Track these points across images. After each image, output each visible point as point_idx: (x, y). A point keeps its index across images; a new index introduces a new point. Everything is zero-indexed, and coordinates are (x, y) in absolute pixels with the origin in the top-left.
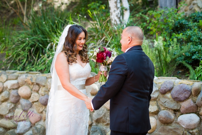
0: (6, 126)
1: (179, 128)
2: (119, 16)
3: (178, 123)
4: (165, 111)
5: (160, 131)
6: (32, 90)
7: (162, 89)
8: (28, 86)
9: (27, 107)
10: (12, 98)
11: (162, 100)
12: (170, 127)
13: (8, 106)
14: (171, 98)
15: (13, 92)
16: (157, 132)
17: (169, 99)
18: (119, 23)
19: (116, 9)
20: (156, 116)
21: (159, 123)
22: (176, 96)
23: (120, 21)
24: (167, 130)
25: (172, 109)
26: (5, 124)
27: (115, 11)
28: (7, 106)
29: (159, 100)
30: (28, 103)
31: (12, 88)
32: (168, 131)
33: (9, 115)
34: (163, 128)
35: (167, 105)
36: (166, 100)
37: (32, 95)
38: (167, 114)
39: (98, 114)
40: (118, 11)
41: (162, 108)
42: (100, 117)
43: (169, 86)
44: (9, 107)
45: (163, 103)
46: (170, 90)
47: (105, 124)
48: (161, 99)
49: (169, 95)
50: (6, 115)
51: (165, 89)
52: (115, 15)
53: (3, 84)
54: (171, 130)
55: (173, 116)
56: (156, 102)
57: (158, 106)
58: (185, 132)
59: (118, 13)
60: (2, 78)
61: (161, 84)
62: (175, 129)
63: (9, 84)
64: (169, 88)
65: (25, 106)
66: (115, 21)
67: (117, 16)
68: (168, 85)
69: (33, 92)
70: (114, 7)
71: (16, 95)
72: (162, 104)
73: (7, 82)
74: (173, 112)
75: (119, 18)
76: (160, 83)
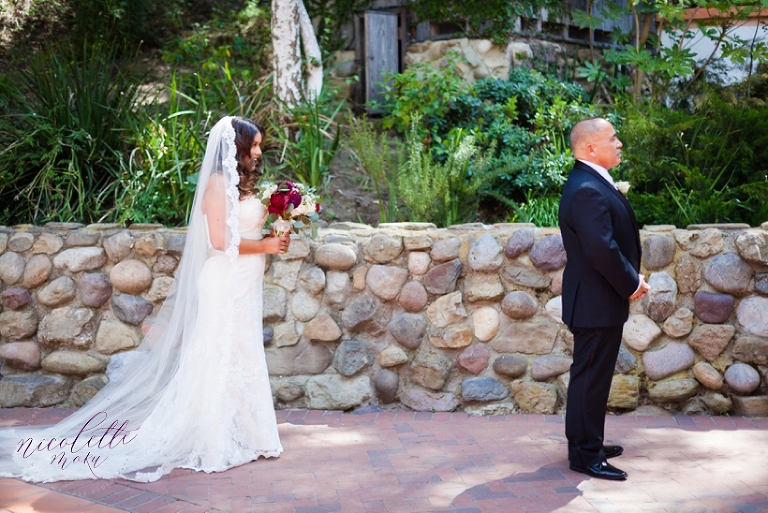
0: (76, 367)
1: (550, 324)
2: (299, 80)
3: (546, 315)
4: (517, 292)
5: (508, 336)
6: (152, 270)
7: (512, 247)
8: (139, 259)
9: (140, 313)
10: (91, 293)
11: (512, 270)
12: (528, 325)
13: (79, 316)
14: (531, 265)
15: (94, 279)
16: (501, 339)
17: (526, 267)
18: (297, 97)
19: (291, 62)
20: (496, 305)
21: (504, 318)
22: (544, 261)
23: (301, 92)
24: (524, 330)
25: (532, 288)
26: (71, 362)
27: (289, 67)
28: (76, 317)
29: (504, 271)
30: (141, 303)
31: (83, 267)
32: (526, 333)
33: (83, 340)
34: (516, 328)
35: (523, 280)
36: (520, 269)
37: (156, 281)
38: (525, 299)
39: (357, 312)
40: (297, 68)
41: (511, 287)
42: (366, 318)
43: (527, 241)
44: (83, 319)
45: (513, 277)
46: (527, 250)
47: (374, 333)
48: (508, 269)
49: (525, 260)
50: (74, 339)
51: (519, 246)
52: (290, 78)
53: (51, 261)
54: (532, 329)
55: (535, 302)
56: (497, 276)
57: (502, 284)
58: (562, 331)
59: (298, 73)
60: (45, 244)
61: (506, 238)
62: (540, 327)
63: (74, 258)
64: (527, 245)
65: (133, 312)
66: (290, 92)
67: (294, 80)
68: (525, 238)
69: (155, 275)
70: (287, 55)
71: (101, 284)
72: (513, 279)
73: (63, 253)
74: (534, 293)
75: (299, 86)
76: (504, 236)
